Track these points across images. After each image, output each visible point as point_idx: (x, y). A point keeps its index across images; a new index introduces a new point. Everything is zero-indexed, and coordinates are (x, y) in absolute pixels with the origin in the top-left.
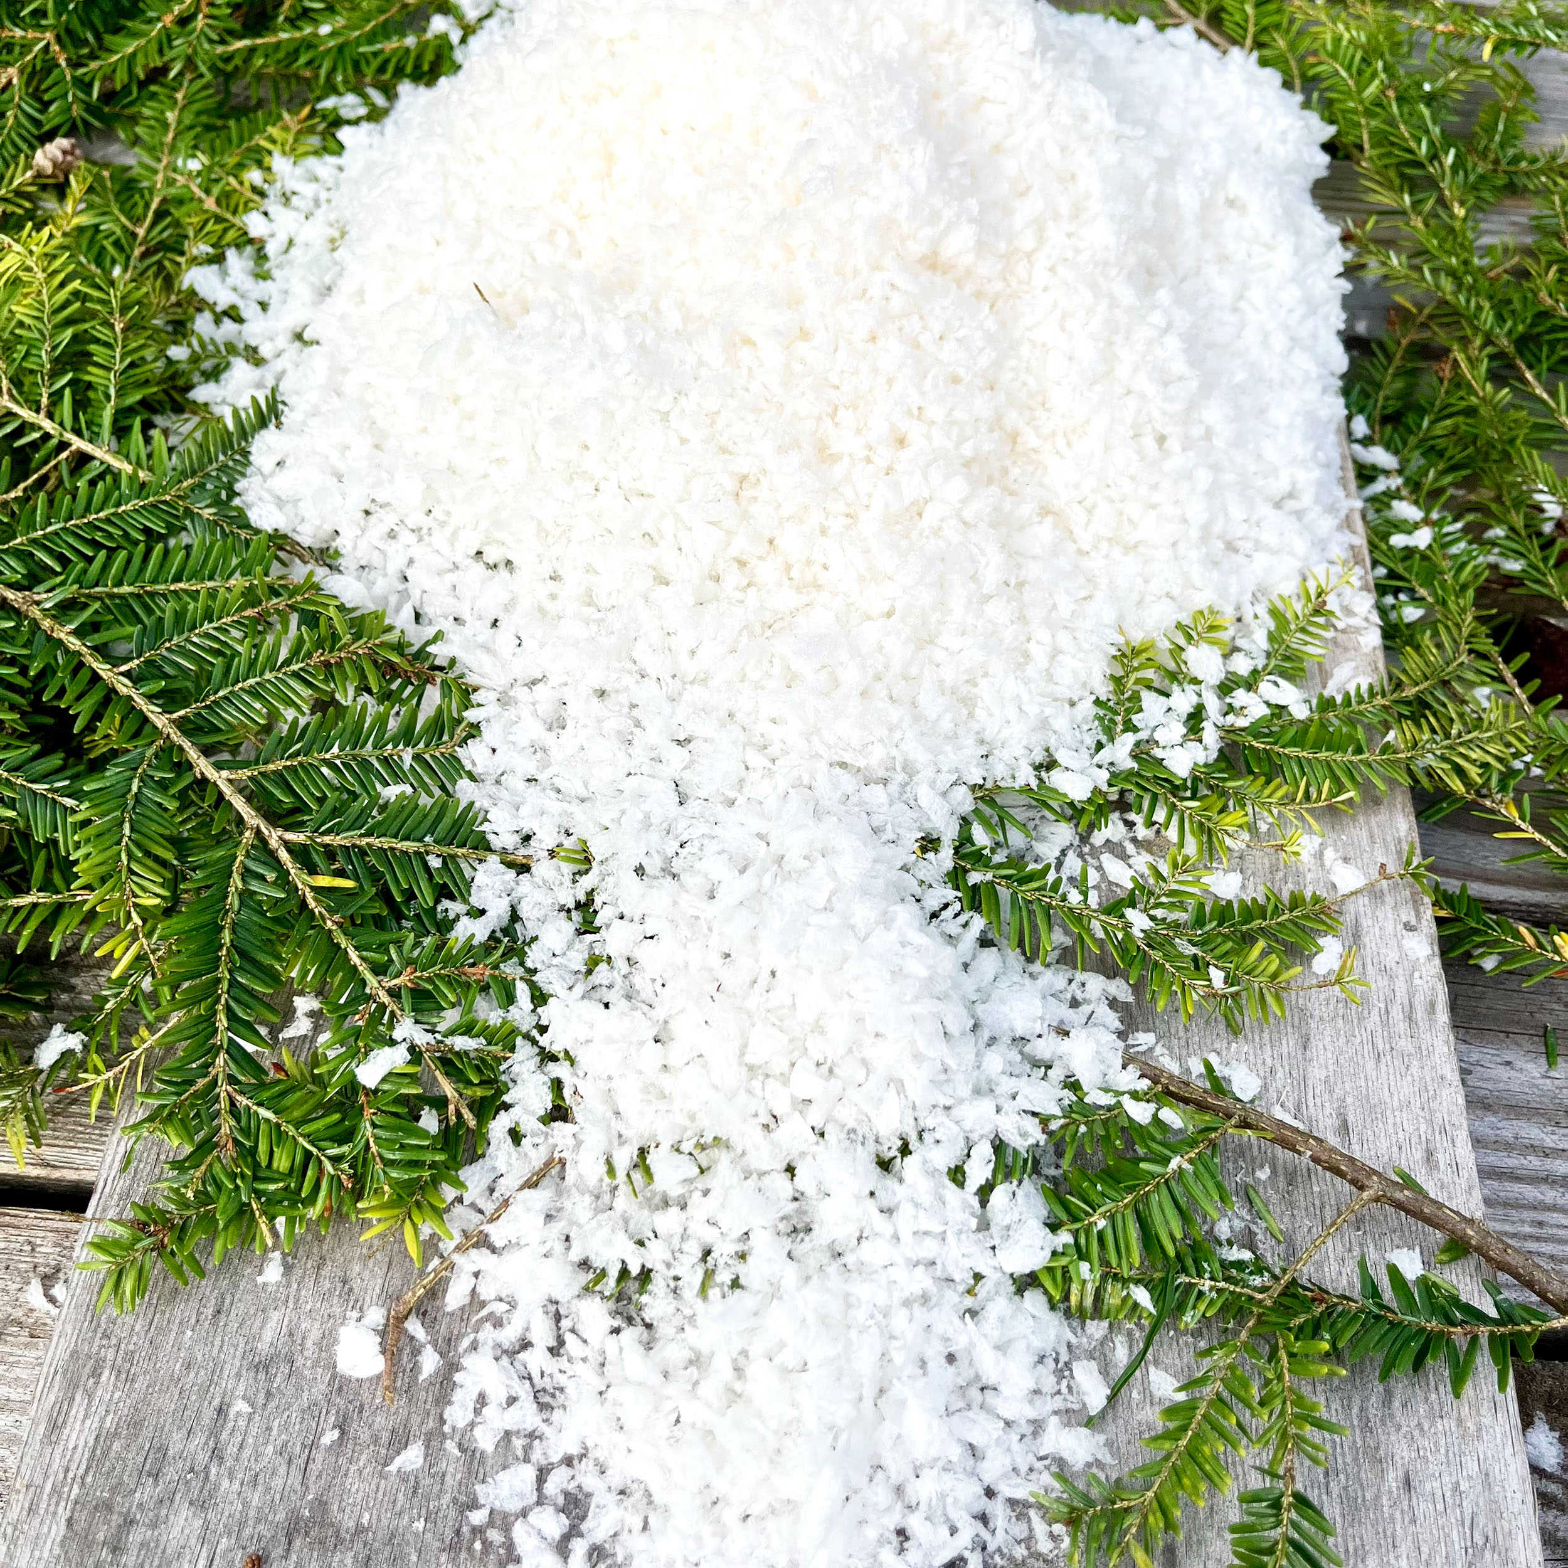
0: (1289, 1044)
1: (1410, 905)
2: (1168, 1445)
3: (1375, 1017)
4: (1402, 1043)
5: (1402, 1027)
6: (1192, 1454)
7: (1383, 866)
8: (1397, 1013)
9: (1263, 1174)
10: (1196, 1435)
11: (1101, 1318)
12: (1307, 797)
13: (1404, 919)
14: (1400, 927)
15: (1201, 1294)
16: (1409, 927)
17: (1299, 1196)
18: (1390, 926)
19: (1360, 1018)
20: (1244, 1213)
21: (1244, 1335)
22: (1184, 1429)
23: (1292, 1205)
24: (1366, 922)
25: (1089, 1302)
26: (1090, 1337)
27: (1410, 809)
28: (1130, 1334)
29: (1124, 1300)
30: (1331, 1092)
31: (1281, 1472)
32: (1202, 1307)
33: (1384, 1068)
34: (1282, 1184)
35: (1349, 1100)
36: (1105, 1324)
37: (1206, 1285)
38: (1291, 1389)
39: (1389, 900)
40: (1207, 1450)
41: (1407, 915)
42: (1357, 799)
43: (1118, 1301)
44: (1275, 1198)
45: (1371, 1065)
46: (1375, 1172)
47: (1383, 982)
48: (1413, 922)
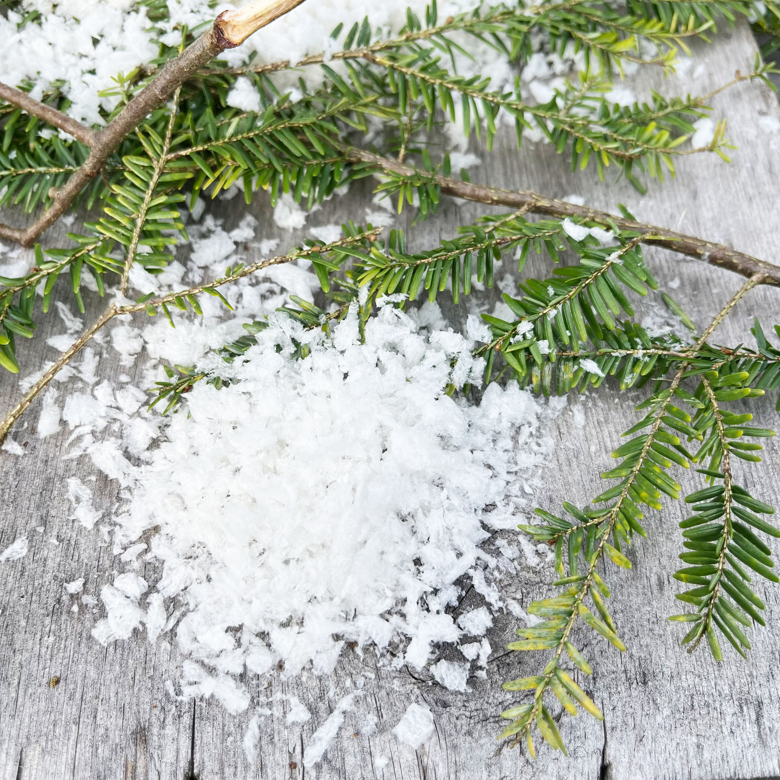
0: (683, 197)
1: (761, 99)
2: (624, 473)
3: (744, 174)
4: (767, 188)
5: (765, 178)
6: (644, 475)
7: (738, 72)
8: (761, 170)
9: (675, 284)
10: (645, 462)
11: (561, 394)
12: (677, 31)
13: (758, 107)
14: (756, 114)
15: (636, 361)
16: (762, 113)
17: (702, 297)
18: (748, 115)
19: (734, 175)
20: (663, 312)
21: (674, 384)
22: (635, 458)
23: (698, 304)
24: (730, 113)
25: (548, 380)
26: (554, 409)
27: (752, 38)
28: (584, 404)
29: (576, 373)
30: (718, 225)
31: (720, 471)
32: (638, 370)
33: (755, 206)
34: (688, 290)
35: (732, 230)
36: (564, 398)
37: (639, 353)
38: (720, 412)
39: (745, 97)
40: (657, 469)
41: (760, 105)
42: (715, 30)
43: (571, 376)
44: (685, 300)
45: (745, 205)
46: (760, 261)
47: (748, 150)
48: (764, 109)
